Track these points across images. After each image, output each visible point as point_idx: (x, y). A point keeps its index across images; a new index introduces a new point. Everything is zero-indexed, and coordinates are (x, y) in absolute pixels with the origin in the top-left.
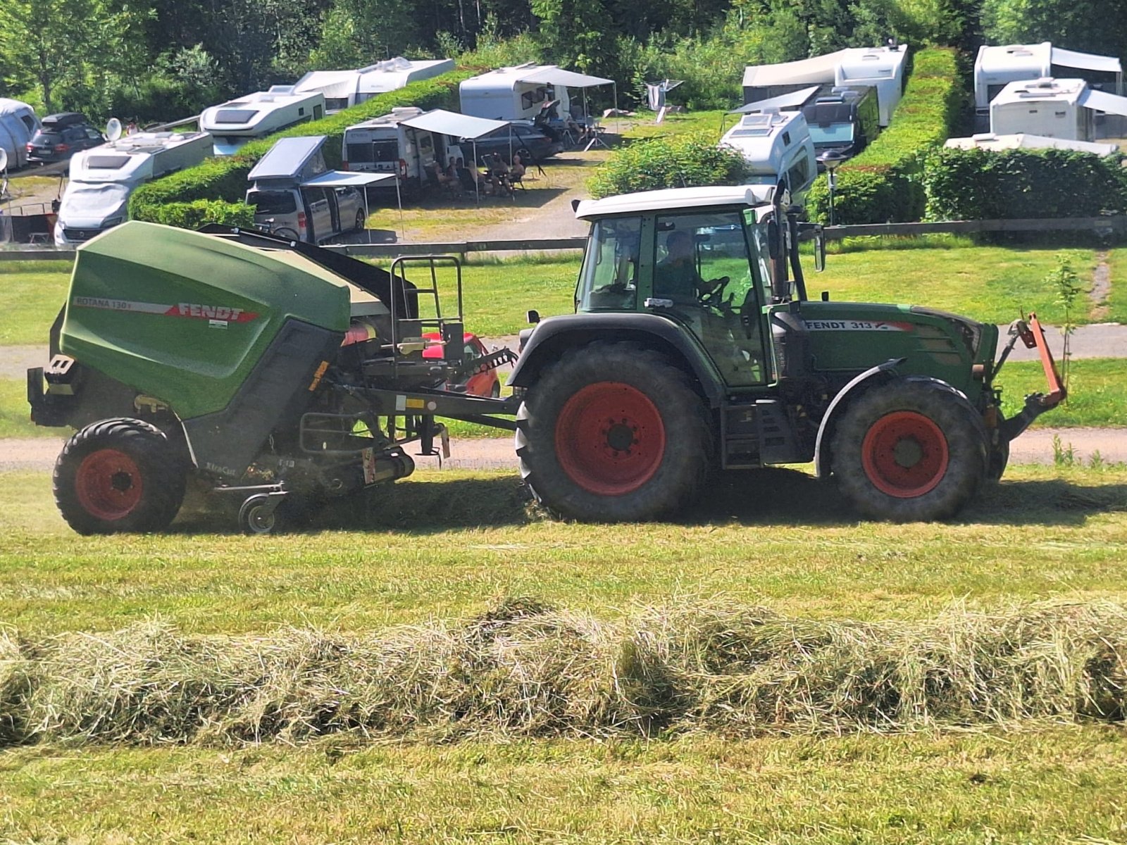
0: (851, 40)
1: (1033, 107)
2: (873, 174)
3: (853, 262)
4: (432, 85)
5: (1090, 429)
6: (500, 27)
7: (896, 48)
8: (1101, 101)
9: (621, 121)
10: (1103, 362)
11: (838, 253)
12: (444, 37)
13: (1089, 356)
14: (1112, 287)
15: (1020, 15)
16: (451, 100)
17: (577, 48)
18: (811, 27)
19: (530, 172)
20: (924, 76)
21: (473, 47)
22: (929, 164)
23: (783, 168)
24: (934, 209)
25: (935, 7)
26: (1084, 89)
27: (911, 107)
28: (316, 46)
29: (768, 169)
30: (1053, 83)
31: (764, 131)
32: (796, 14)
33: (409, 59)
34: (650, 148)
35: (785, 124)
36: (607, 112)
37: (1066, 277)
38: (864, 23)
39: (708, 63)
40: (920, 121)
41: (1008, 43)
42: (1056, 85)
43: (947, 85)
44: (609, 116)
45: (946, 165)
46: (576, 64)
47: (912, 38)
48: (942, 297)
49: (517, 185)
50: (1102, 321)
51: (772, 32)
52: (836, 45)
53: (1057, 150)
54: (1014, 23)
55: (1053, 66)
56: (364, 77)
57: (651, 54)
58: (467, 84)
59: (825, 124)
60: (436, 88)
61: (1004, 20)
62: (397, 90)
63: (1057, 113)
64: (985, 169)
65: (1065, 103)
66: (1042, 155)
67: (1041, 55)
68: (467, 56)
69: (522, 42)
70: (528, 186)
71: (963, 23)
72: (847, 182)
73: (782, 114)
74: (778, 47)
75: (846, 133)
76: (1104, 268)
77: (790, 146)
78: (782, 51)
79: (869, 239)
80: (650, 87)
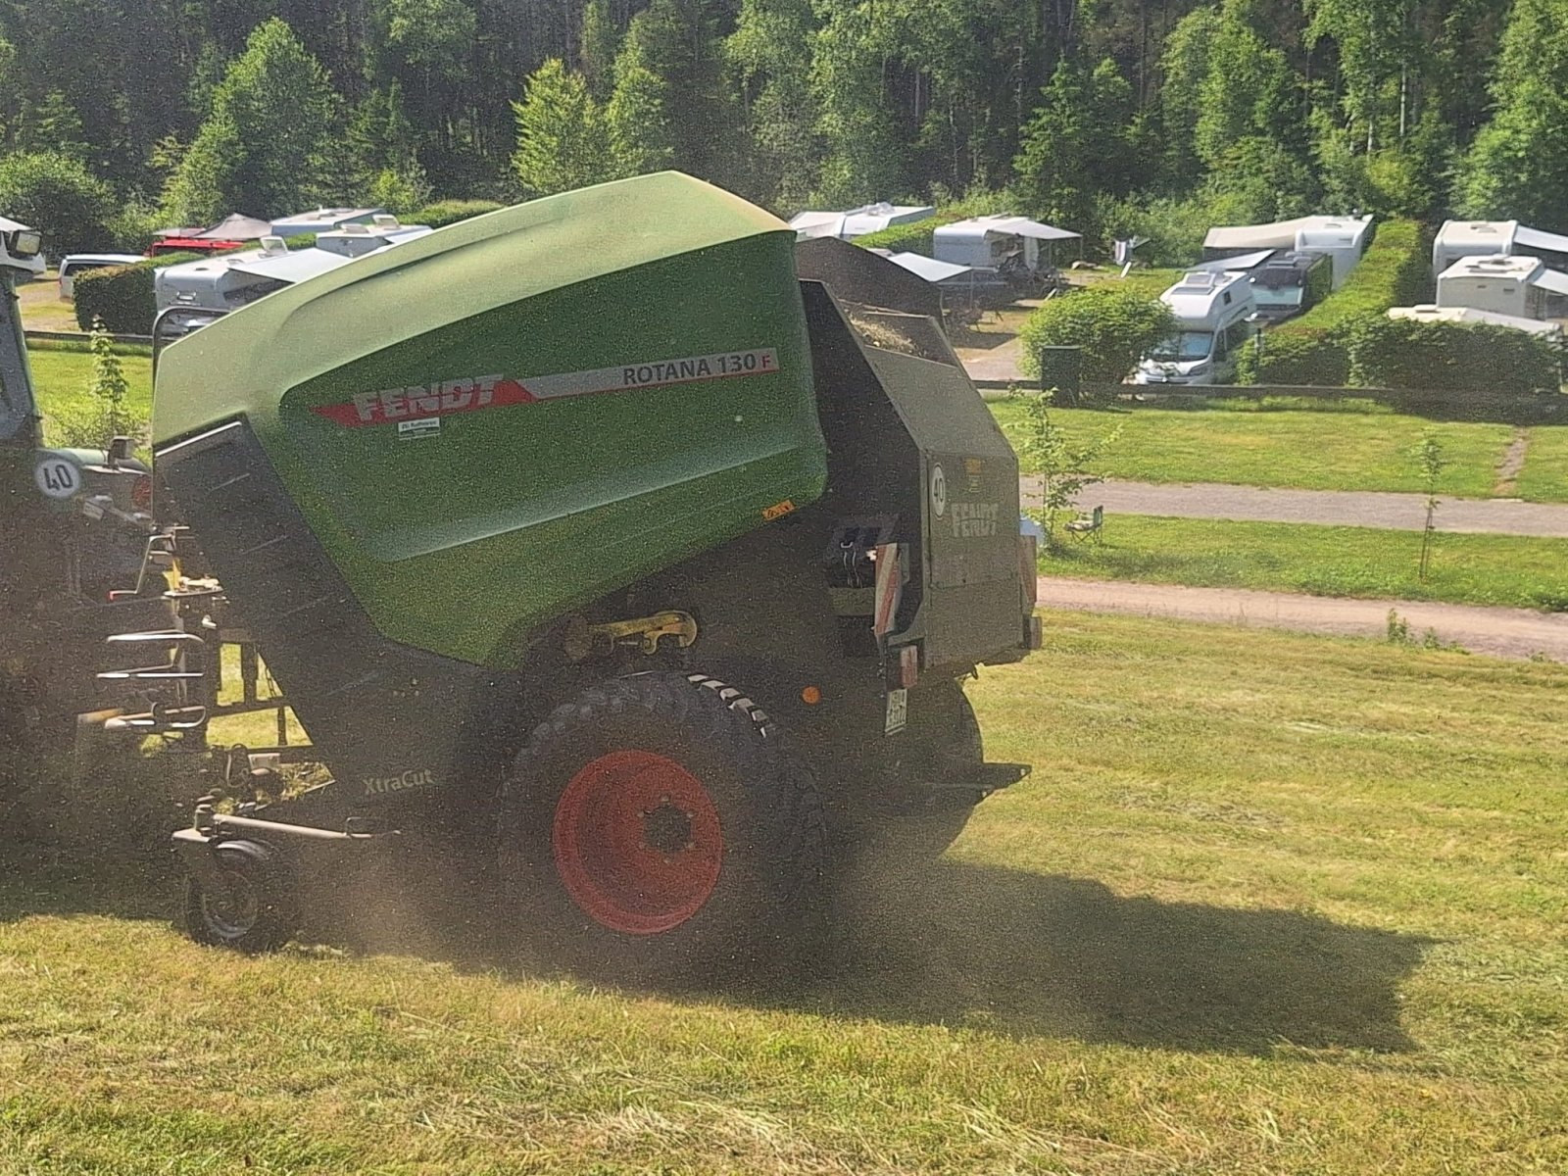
0: (1318, 208)
1: (1481, 283)
2: (1306, 337)
3: (1269, 422)
4: (909, 230)
5: (1443, 604)
6: (988, 179)
7: (1360, 218)
8: (1554, 281)
9: (1088, 273)
10: (1497, 537)
11: (1257, 411)
12: (937, 188)
13: (1484, 531)
14: (1525, 464)
15: (1490, 194)
16: (925, 245)
17: (1053, 202)
18: (1279, 194)
19: (988, 316)
20: (1383, 246)
21: (961, 198)
22: (1354, 330)
23: (1221, 326)
24: (1358, 375)
25: (1406, 181)
26: (1538, 267)
27: (1361, 275)
28: (816, 189)
29: (1204, 326)
30: (1507, 260)
31: (1207, 289)
32: (1267, 179)
33: (893, 205)
34: (1082, 299)
35: (1227, 284)
36: (1075, 265)
37: (1430, 450)
38: (1333, 192)
39: (1179, 223)
40: (1367, 289)
41: (1475, 219)
42: (1510, 263)
43: (1403, 256)
44: (1078, 267)
45: (1371, 332)
46: (1049, 218)
47: (1379, 210)
48: (1350, 461)
49: (973, 328)
50: (1506, 497)
51: (1242, 196)
52: (1305, 212)
53: (1486, 325)
54: (1482, 201)
55: (1515, 245)
56: (849, 218)
57: (1126, 211)
58: (939, 231)
59: (1274, 288)
60: (914, 232)
61: (1474, 196)
62: (876, 233)
63: (1505, 290)
64: (1410, 339)
65: (1515, 279)
66: (1470, 329)
67: (1505, 232)
68: (954, 207)
69: (1006, 196)
70: (984, 329)
71: (1432, 198)
72: (1280, 344)
73: (1227, 274)
74: (1247, 211)
75: (1295, 296)
76: (1521, 444)
77: (1229, 305)
78: (1250, 215)
79: (1290, 400)
80: (1118, 243)
